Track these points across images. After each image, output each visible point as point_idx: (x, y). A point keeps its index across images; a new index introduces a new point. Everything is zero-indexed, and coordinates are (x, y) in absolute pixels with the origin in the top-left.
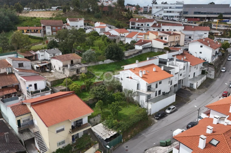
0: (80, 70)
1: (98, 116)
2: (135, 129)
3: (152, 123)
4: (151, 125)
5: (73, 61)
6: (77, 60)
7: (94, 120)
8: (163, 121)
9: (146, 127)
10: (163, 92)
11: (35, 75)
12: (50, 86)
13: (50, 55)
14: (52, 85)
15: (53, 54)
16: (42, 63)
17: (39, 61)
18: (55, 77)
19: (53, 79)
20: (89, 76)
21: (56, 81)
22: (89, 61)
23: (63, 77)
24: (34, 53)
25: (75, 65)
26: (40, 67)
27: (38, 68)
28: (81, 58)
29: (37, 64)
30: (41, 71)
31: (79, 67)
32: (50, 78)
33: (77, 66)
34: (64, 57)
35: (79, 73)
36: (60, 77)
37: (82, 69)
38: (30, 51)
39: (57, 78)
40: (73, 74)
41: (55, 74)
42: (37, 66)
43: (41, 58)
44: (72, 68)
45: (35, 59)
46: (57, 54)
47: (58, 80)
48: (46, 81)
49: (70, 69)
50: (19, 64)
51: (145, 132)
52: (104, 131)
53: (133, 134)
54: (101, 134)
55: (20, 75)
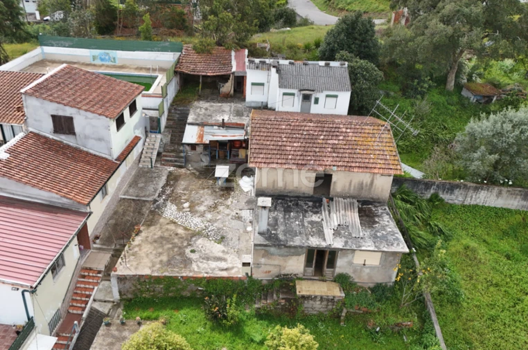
0: (339, 262)
5: (334, 178)
11: (68, 206)
12: (117, 296)
13: (285, 94)
14: (130, 296)
15: (301, 90)
16: (223, 125)
17: (240, 106)
18: (198, 234)
19: (160, 254)
20: (393, 319)
21: (158, 280)
22: (489, 180)
23: (225, 260)
24: (241, 64)
25: (324, 214)
26: (206, 146)
27: (193, 146)
28: (392, 172)
29: (202, 125)
30: (206, 161)
31: (331, 241)
32: (166, 234)
33: (328, 233)
34: (291, 139)
35: (327, 271)
36: (217, 249)
37: (358, 259)
38: (233, 53)
39: (193, 251)
40: (283, 272)
41: (227, 211)
42: (191, 135)
43: (252, 95)
44: (276, 238)
45: (232, 92)
46: (321, 96)
47: (171, 281)
48: (27, 294)
49: (261, 240)
50: (55, 119)
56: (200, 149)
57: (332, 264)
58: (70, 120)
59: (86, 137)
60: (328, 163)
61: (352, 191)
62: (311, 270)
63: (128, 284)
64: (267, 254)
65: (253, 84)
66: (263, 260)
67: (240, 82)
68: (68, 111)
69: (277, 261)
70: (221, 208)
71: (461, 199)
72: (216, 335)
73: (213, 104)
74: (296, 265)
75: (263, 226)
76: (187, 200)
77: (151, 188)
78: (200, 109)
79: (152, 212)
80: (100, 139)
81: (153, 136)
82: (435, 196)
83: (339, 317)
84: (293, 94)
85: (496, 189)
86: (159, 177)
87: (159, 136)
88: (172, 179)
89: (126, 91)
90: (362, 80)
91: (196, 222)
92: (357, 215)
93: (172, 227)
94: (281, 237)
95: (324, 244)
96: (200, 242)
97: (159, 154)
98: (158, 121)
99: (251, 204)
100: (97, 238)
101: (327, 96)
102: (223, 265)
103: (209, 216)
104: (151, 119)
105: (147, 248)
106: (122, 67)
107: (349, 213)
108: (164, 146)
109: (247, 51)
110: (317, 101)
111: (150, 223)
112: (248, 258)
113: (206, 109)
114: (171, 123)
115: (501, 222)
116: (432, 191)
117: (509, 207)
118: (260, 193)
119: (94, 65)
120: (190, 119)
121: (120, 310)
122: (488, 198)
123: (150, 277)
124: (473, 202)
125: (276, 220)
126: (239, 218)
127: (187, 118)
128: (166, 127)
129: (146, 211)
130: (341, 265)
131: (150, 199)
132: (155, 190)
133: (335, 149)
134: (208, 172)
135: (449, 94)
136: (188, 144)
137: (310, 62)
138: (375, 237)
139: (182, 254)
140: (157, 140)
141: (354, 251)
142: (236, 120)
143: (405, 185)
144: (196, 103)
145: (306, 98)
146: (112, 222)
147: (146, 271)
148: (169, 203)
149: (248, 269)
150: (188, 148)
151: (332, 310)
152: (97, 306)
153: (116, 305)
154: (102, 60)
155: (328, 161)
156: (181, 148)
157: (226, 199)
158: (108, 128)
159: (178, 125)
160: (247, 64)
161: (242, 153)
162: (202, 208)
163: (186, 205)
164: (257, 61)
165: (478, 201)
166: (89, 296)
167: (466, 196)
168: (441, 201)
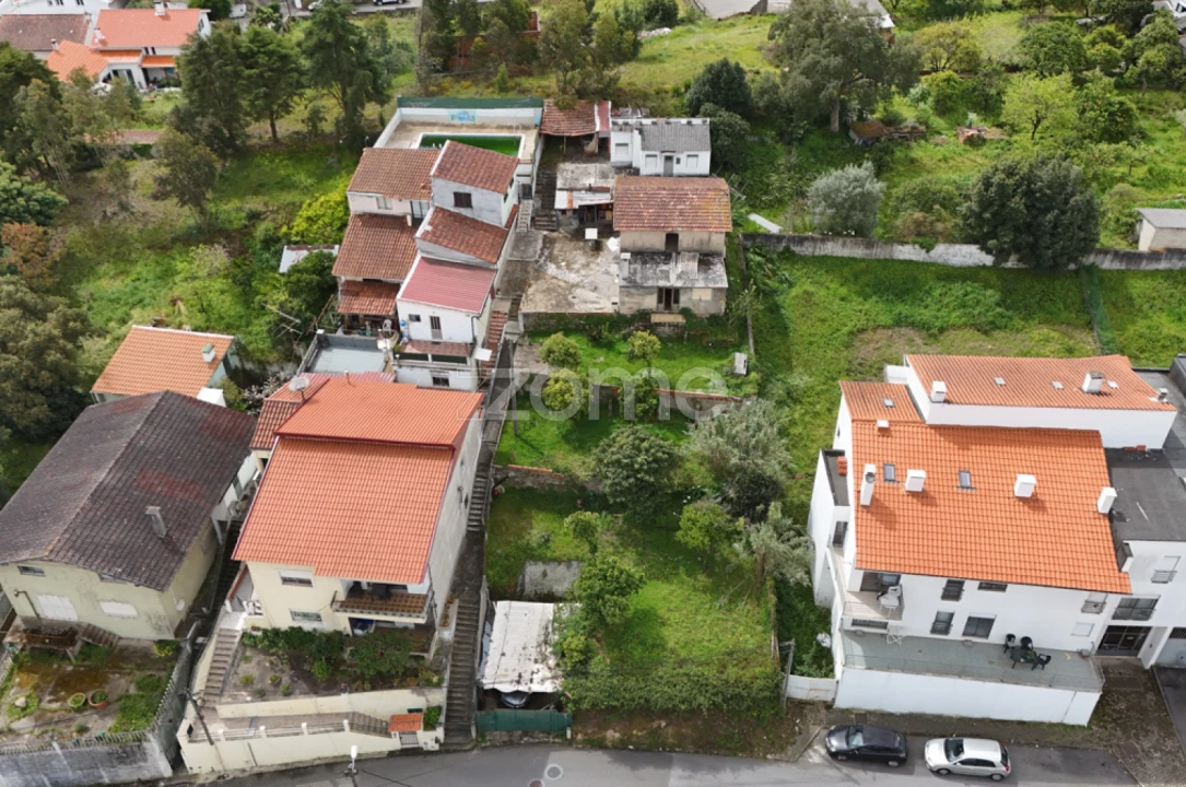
0: (683, 299)
1: (569, 567)
2: (663, 724)
3: (782, 749)
4: (765, 758)
5: (680, 237)
6: (705, 236)
7: (545, 574)
8: (848, 778)
10: (1010, 637)
12: (522, 329)
13: (648, 156)
14: (531, 329)
15: (663, 152)
16: (590, 189)
17: (605, 166)
18: (576, 286)
19: (550, 300)
20: (720, 337)
21: (551, 316)
22: (834, 232)
23: (598, 303)
24: (604, 122)
25: (672, 264)
26: (575, 211)
27: (564, 212)
28: (724, 230)
29: (571, 190)
30: (575, 224)
31: (674, 282)
32: (551, 286)
33: (673, 277)
34: (648, 206)
35: (674, 306)
36: (592, 296)
37: (696, 295)
38: (596, 108)
39: (574, 297)
40: (642, 308)
41: (598, 268)
42: (561, 200)
43: (617, 156)
44: (635, 281)
45: (597, 150)
46: (683, 157)
47: (561, 316)
48: (475, 319)
49: (624, 283)
50: (457, 195)
51: (695, 768)
52: (524, 648)
53: (638, 737)
54: (503, 654)
55: (423, 251)
56: (569, 214)
57: (677, 301)
58: (468, 196)
59: (481, 209)
60: (675, 225)
61: (696, 246)
62: (662, 306)
63: (531, 320)
64: (629, 294)
65: (618, 145)
66: (626, 299)
67: (604, 143)
68: (466, 189)
69: (637, 299)
70: (592, 266)
71: (810, 250)
72: (595, 350)
73: (578, 165)
74: (651, 302)
75: (626, 274)
76: (563, 260)
77: (531, 250)
78: (567, 171)
79: (536, 270)
80: (492, 211)
81: (526, 201)
82: (787, 249)
83: (683, 338)
84: (655, 156)
85: (841, 241)
86: (536, 240)
87: (531, 202)
88: (548, 242)
89: (505, 165)
90: (723, 137)
91: (573, 277)
92: (696, 264)
93: (554, 281)
94: (639, 281)
95: (668, 284)
96: (578, 292)
97: (533, 219)
98: (530, 187)
99: (617, 259)
100: (498, 290)
101: (689, 156)
102: (598, 306)
103: (583, 272)
104: (524, 186)
105: (539, 296)
106: (482, 127)
107: (691, 263)
108: (535, 211)
109: (610, 103)
110: (678, 161)
111: (537, 279)
112: (616, 300)
113: (573, 172)
114: (540, 187)
115: (845, 270)
116: (784, 245)
117: (855, 256)
118: (623, 250)
119: (454, 126)
120: (559, 184)
121: (526, 338)
122: (834, 249)
123: (546, 314)
124: (822, 253)
125: (635, 270)
126: (607, 273)
127: (555, 183)
128: (536, 192)
129: (530, 269)
130: (684, 301)
131: (533, 260)
132: (535, 252)
133: (682, 213)
134: (578, 235)
136: (560, 210)
137: (672, 120)
138: (706, 279)
139: (566, 299)
140: (529, 206)
141: (691, 289)
142: (601, 183)
143: (758, 240)
144: (561, 166)
145: (669, 159)
146: (505, 279)
147: (543, 310)
148: (548, 263)
149: (616, 307)
150: (559, 213)
151: (677, 334)
152: (508, 337)
153: (522, 336)
154: (461, 119)
155: (675, 223)
156: (554, 213)
157: (596, 258)
158: (499, 201)
159: (547, 188)
160: (611, 125)
161: (608, 214)
162: (576, 266)
163: (563, 264)
164: (620, 121)
165: (826, 251)
166: (501, 331)
167: (815, 247)
168: (793, 253)
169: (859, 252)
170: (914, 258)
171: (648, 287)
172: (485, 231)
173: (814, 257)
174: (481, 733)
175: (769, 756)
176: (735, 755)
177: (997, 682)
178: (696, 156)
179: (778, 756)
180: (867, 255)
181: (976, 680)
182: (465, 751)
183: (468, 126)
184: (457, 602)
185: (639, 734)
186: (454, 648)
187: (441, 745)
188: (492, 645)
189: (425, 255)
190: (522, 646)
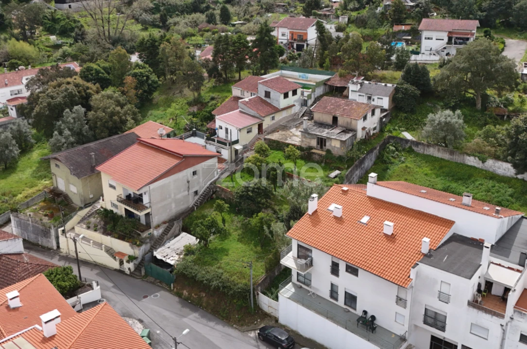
0: (327, 144)
2: (204, 295)
3: (242, 326)
4: (232, 326)
5: (339, 119)
6: (349, 120)
9: (222, 316)
10: (366, 313)
11: (258, 117)
13: (360, 95)
15: (368, 94)
19: (280, 137)
21: (274, 141)
22: (434, 142)
25: (330, 130)
28: (357, 119)
31: (323, 134)
32: (286, 134)
33: (325, 132)
35: (323, 147)
37: (333, 143)
39: (290, 138)
40: (309, 145)
43: (351, 96)
44: (307, 131)
46: (376, 98)
47: (278, 143)
48: (239, 131)
49: (303, 130)
50: (266, 92)
51: (203, 317)
52: (177, 249)
53: (194, 298)
54: (169, 248)
55: (241, 108)
57: (325, 145)
58: (269, 93)
59: (273, 100)
61: (345, 125)
62: (319, 146)
63: (266, 142)
64: (305, 137)
65: (352, 91)
66: (304, 139)
68: (269, 90)
69: (308, 140)
71: (422, 150)
75: (305, 127)
77: (292, 124)
79: (287, 129)
80: (277, 101)
81: (303, 107)
82: (410, 147)
84: (363, 96)
85: (437, 148)
86: (298, 121)
92: (340, 131)
93: (290, 133)
94: (309, 131)
95: (320, 134)
97: (303, 114)
98: (307, 102)
104: (304, 100)
105: (278, 135)
106: (309, 81)
107: (338, 131)
108: (307, 112)
110: (373, 100)
111: (284, 131)
112: (301, 139)
115: (436, 163)
116: (409, 145)
117: (445, 158)
118: (315, 122)
122: (433, 152)
123: (272, 140)
124: (428, 153)
125: (313, 128)
128: (311, 105)
129: (285, 128)
131: (290, 126)
135: (477, 111)
137: (378, 83)
138: (340, 137)
139: (287, 138)
140: (305, 109)
141: (330, 139)
143: (395, 140)
145: (369, 98)
146: (273, 130)
148: (295, 128)
151: (321, 160)
154: (303, 77)
155: (338, 112)
158: (279, 97)
165: (430, 153)
167: (424, 150)
168: (413, 151)
169: (446, 156)
170: (476, 165)
171: (311, 134)
172: (271, 107)
173: (423, 154)
174: (146, 275)
175: (234, 326)
176: (223, 320)
177: (343, 328)
178: (382, 99)
179: (237, 327)
180: (451, 159)
181: (334, 323)
182: (137, 278)
183: (304, 80)
184: (167, 224)
185: (195, 296)
186: (156, 240)
187: (131, 272)
188: (168, 244)
189: (241, 110)
190: (178, 248)
